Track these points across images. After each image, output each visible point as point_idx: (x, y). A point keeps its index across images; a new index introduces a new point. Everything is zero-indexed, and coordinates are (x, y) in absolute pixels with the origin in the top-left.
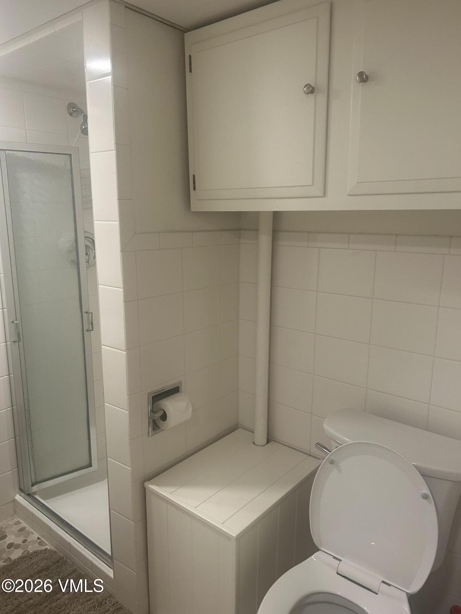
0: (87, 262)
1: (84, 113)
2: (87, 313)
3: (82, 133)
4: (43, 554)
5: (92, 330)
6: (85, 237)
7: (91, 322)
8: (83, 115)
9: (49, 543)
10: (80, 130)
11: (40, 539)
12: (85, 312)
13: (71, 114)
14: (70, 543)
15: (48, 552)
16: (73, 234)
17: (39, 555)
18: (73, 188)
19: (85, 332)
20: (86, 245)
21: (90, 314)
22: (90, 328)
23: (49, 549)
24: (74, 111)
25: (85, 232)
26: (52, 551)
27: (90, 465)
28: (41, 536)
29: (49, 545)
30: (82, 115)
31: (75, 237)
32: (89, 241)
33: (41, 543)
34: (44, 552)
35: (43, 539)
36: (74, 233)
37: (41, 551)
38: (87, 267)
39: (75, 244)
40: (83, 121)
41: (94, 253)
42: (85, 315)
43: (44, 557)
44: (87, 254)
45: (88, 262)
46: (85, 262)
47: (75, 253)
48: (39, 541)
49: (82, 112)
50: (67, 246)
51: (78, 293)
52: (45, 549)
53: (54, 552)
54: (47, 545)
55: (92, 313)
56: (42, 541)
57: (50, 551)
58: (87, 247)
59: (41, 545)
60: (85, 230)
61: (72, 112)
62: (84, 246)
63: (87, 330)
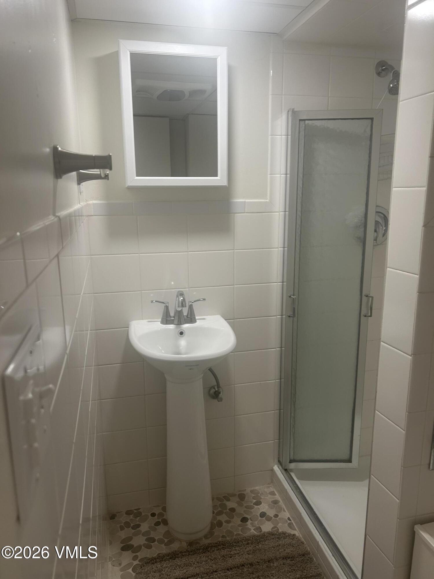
0: (374, 240)
1: (395, 69)
2: (367, 296)
3: (389, 92)
4: (291, 539)
5: (371, 316)
6: (377, 212)
7: (370, 307)
8: (394, 72)
9: (298, 529)
10: (387, 90)
11: (290, 520)
12: (365, 295)
13: (379, 74)
14: (318, 542)
15: (295, 539)
16: (363, 209)
17: (286, 538)
18: (370, 157)
19: (362, 317)
20: (376, 221)
21: (371, 298)
22: (368, 314)
23: (297, 536)
24: (383, 70)
25: (377, 206)
26: (300, 540)
27: (350, 461)
28: (292, 517)
29: (297, 531)
30: (391, 72)
31: (365, 211)
32: (379, 216)
33: (290, 525)
34: (292, 538)
35: (293, 522)
36: (364, 206)
37: (290, 535)
38: (374, 246)
39: (363, 219)
40: (391, 79)
41: (383, 230)
42: (364, 299)
43: (291, 542)
44: (375, 231)
45: (376, 240)
46: (373, 240)
47: (363, 229)
48: (289, 522)
49: (393, 68)
50: (355, 221)
51: (360, 273)
52: (293, 535)
53: (301, 542)
54: (296, 530)
55: (372, 297)
56: (292, 523)
57: (299, 540)
58: (377, 223)
59: (290, 527)
60: (377, 205)
61: (381, 71)
62: (374, 221)
63: (365, 315)
